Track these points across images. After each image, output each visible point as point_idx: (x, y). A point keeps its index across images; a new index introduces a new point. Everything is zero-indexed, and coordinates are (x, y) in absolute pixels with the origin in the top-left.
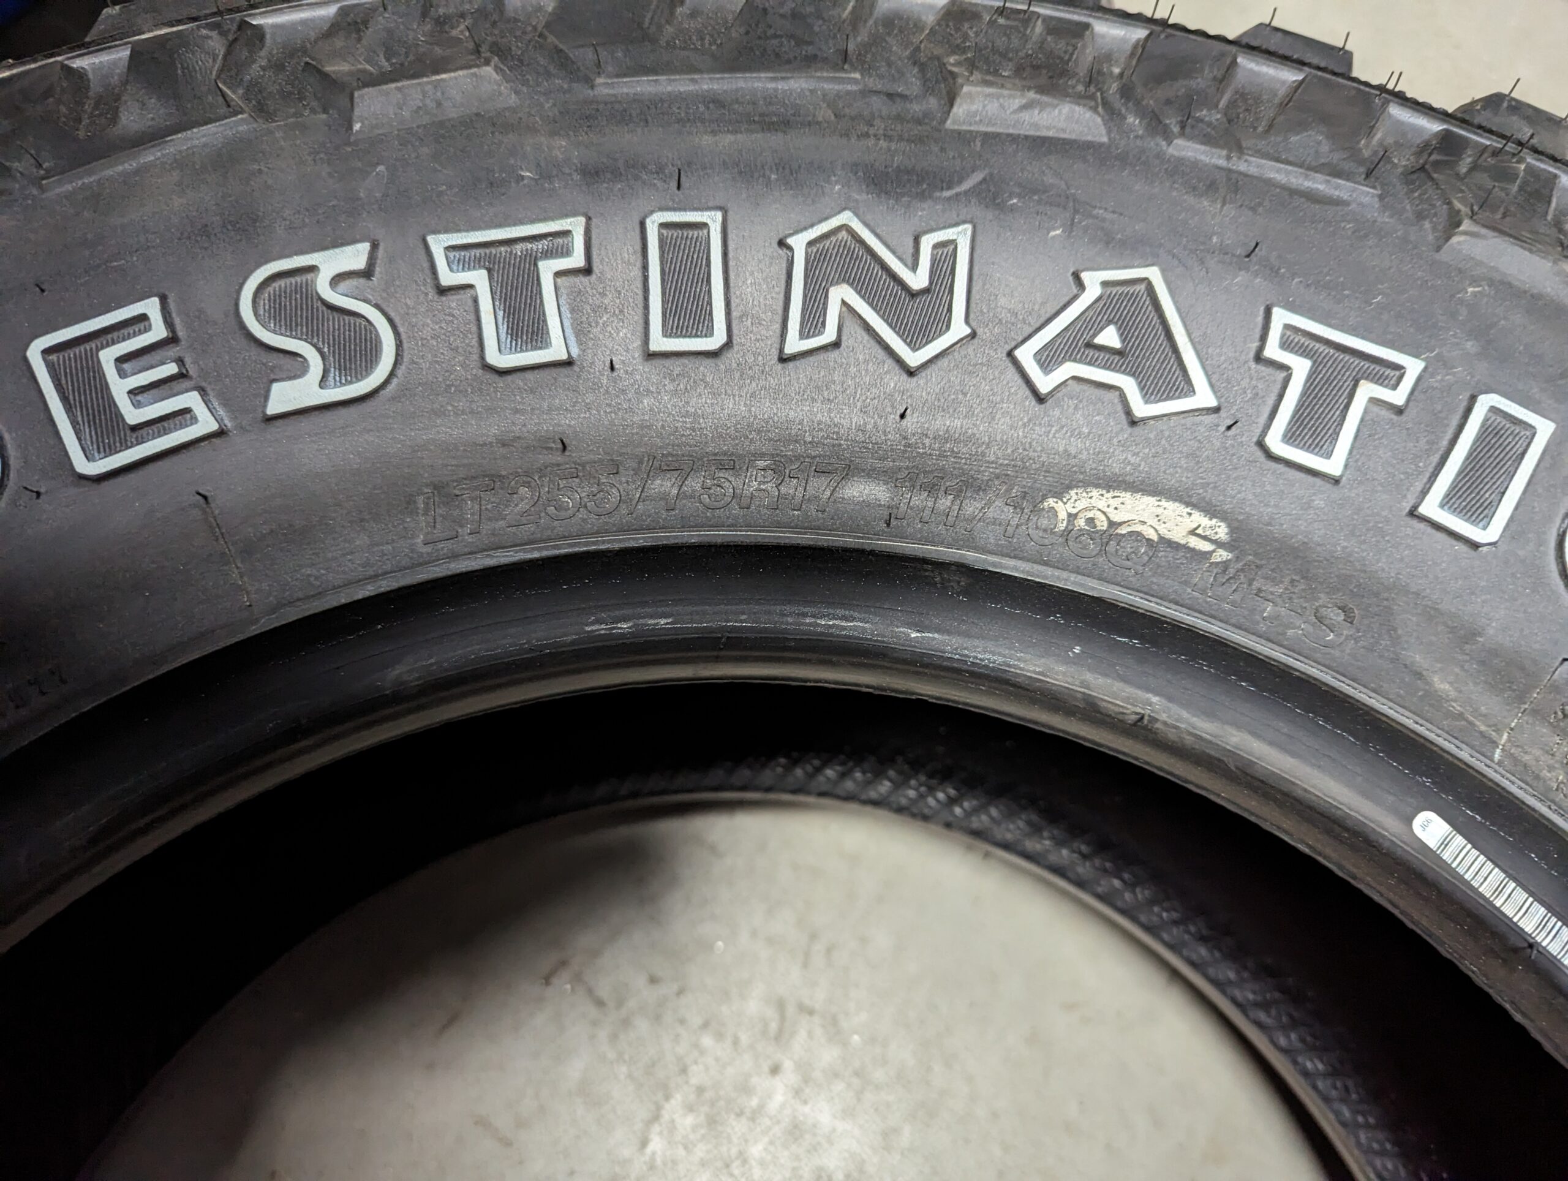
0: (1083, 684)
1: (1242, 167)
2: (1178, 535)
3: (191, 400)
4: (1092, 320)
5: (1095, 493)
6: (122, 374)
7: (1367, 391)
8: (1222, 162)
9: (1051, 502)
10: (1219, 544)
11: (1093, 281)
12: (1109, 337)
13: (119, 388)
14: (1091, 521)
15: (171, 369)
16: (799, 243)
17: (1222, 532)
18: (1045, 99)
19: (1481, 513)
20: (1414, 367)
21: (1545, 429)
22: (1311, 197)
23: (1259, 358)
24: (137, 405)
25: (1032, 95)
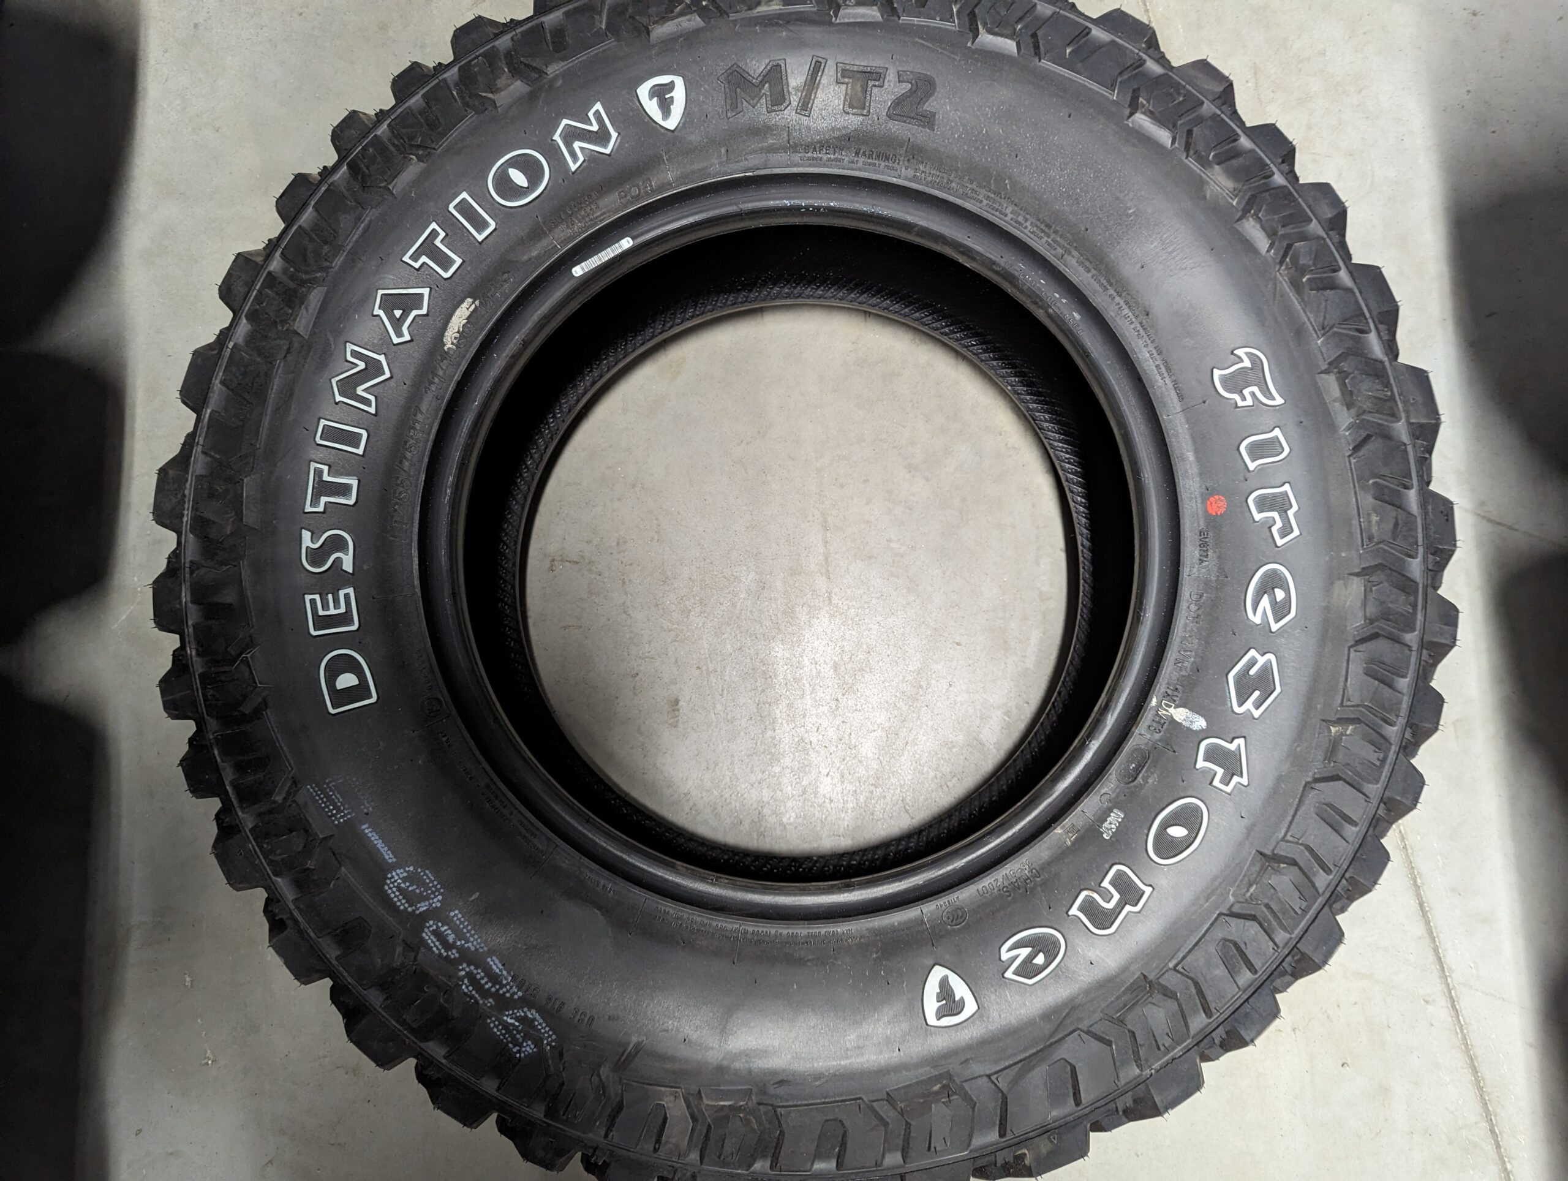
0: (506, 357)
1: (349, 248)
2: (468, 313)
3: (342, 593)
4: (391, 317)
5: (446, 334)
6: (328, 609)
7: (438, 242)
8: (345, 254)
9: (446, 348)
10: (473, 302)
11: (377, 311)
12: (398, 313)
13: (332, 611)
14: (455, 338)
15: (330, 596)
16: (338, 398)
17: (470, 300)
18: (305, 303)
19: (486, 225)
20: (434, 226)
21: (464, 195)
22: (366, 231)
23: (418, 270)
24: (339, 608)
25: (303, 307)
